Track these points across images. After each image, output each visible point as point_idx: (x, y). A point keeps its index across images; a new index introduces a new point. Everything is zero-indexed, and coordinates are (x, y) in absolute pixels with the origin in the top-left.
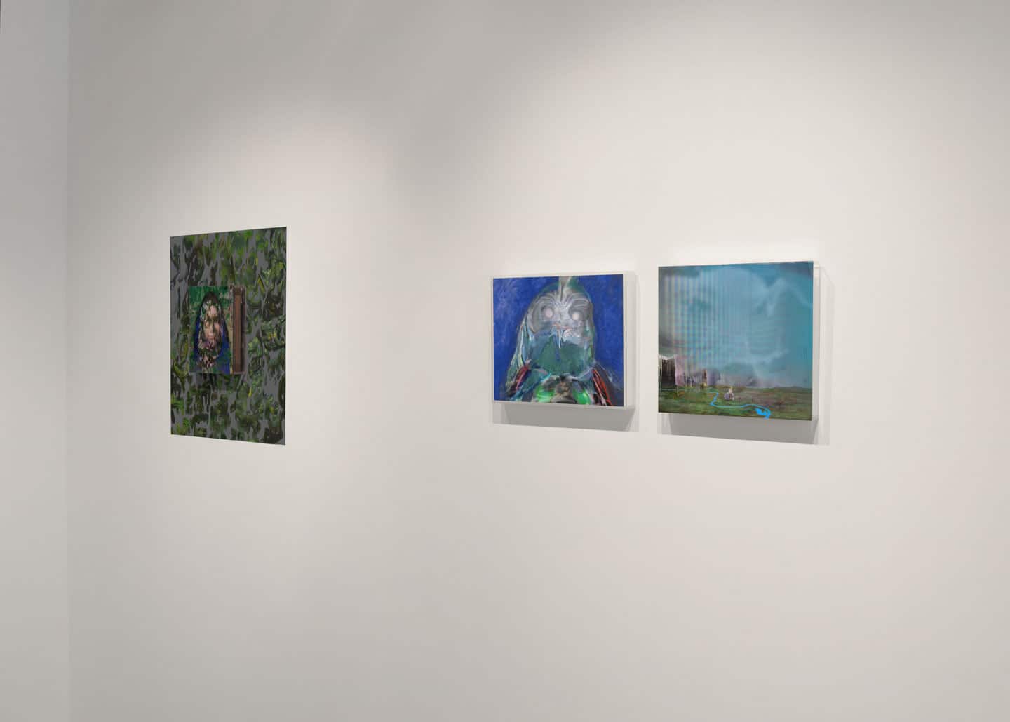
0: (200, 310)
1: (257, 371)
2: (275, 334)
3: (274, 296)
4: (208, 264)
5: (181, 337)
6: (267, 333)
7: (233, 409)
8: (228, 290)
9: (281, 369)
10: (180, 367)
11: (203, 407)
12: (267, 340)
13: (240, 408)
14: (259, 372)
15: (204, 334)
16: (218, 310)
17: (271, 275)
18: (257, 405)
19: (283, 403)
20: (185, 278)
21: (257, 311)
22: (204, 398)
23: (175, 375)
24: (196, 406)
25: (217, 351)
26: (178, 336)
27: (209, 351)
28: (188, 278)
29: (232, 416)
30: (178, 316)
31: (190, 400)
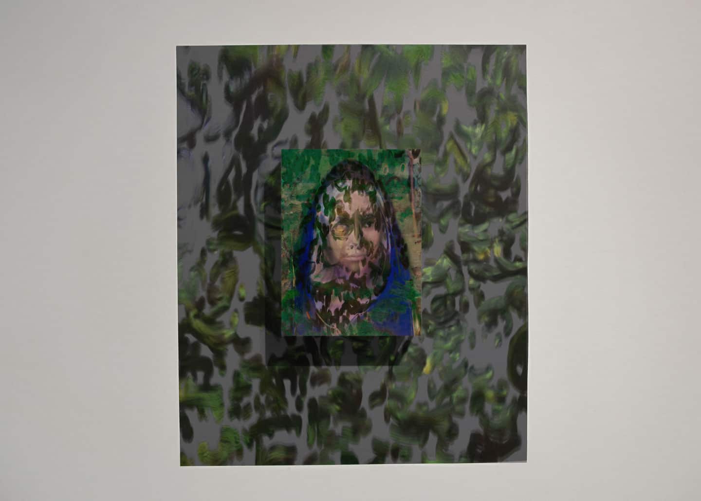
0: (316, 200)
1: (446, 322)
2: (498, 250)
3: (495, 178)
4: (301, 107)
5: (213, 258)
6: (475, 248)
7: (378, 400)
8: (407, 160)
9: (514, 315)
10: (210, 321)
11: (285, 402)
12: (476, 261)
13: (399, 397)
14: (453, 322)
15: (329, 250)
16: (373, 199)
17: (482, 137)
18: (449, 388)
19: (521, 382)
20: (227, 134)
21: (446, 204)
22: (287, 383)
23: (192, 339)
24: (263, 399)
25: (371, 287)
26: (203, 253)
27: (346, 287)
28: (235, 133)
29: (375, 415)
30: (204, 211)
31: (241, 389)
